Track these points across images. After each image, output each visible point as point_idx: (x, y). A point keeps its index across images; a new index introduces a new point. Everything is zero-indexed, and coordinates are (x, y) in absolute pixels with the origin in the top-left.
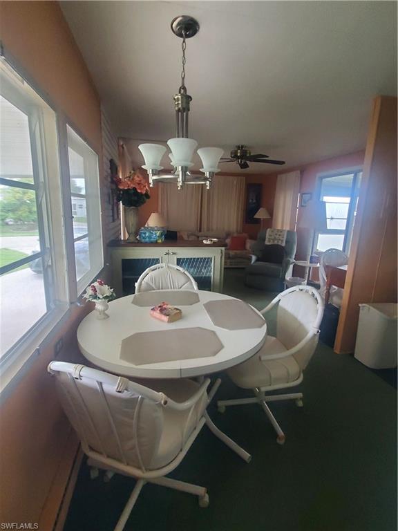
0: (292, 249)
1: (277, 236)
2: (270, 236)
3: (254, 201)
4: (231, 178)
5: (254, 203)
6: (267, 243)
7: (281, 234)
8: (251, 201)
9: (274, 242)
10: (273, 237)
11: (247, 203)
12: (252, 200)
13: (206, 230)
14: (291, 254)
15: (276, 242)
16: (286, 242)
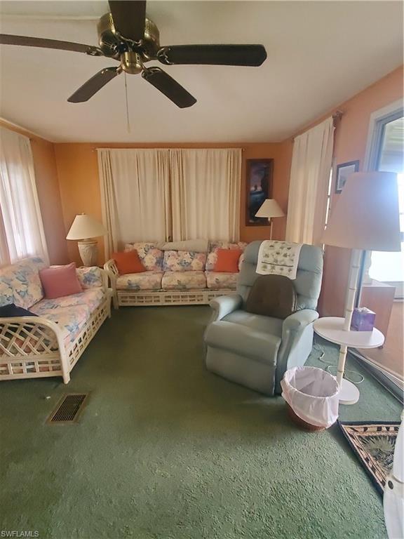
0: (311, 286)
1: (280, 258)
2: (267, 256)
3: (259, 189)
4: (218, 151)
5: (259, 193)
6: (260, 271)
7: (289, 252)
8: (253, 189)
9: (273, 268)
10: (270, 260)
11: (247, 193)
12: (256, 187)
13: (179, 238)
14: (309, 298)
15: (277, 271)
16: (298, 269)
